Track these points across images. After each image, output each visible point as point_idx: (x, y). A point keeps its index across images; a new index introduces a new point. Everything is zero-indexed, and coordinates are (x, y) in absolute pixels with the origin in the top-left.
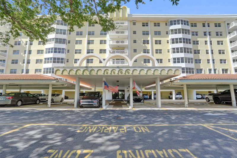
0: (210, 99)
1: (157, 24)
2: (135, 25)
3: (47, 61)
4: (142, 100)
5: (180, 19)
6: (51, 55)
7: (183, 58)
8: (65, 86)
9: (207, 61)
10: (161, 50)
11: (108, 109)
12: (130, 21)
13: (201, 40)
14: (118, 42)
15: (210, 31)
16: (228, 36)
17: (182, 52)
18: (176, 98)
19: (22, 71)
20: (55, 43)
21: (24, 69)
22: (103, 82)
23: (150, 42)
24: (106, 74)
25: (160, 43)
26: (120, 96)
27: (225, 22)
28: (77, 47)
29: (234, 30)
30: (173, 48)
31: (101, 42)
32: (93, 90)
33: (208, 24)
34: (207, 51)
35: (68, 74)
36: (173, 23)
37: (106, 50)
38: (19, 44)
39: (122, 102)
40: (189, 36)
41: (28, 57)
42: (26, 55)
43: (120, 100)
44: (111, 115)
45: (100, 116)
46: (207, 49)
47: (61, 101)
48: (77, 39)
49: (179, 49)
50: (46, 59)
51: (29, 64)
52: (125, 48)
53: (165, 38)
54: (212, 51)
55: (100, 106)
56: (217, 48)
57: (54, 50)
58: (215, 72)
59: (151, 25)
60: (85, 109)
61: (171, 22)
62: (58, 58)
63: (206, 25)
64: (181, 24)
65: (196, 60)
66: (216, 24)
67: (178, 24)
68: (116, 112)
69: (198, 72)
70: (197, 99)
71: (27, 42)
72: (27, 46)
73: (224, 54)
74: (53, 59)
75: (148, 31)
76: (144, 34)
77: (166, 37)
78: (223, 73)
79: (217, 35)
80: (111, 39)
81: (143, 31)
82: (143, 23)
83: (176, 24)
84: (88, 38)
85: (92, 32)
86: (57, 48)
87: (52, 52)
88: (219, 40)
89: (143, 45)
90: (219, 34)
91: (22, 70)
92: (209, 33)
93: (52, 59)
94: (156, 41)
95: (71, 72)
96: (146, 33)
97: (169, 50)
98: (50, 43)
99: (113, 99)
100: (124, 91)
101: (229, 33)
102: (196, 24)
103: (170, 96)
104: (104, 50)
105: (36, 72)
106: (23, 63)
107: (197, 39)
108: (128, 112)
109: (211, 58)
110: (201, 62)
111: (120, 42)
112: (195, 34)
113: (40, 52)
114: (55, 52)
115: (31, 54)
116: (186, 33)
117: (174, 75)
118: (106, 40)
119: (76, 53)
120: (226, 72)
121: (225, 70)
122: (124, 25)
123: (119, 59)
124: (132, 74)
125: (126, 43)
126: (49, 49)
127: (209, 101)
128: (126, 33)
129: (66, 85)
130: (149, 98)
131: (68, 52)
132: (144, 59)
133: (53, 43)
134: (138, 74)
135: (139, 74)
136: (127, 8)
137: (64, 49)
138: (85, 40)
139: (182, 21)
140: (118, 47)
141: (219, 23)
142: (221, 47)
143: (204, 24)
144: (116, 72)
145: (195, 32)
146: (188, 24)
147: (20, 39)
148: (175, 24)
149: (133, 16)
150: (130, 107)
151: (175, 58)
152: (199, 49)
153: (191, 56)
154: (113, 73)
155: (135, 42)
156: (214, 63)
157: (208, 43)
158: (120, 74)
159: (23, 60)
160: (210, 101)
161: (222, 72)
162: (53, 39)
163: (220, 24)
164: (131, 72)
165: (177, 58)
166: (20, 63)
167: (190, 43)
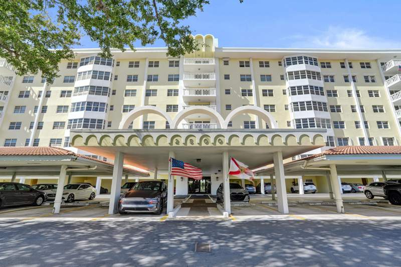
0: (373, 194)
1: (264, 64)
2: (228, 64)
3: (72, 124)
4: (247, 197)
5: (303, 56)
6: (80, 115)
7: (313, 119)
8: (94, 169)
9: (354, 125)
10: (274, 106)
11: (179, 218)
12: (219, 59)
13: (341, 89)
14: (198, 92)
15: (354, 74)
16: (385, 83)
17: (309, 109)
18: (306, 192)
19: (26, 141)
20: (89, 94)
21: (29, 139)
22: (170, 160)
23: (254, 92)
24: (174, 145)
25: (271, 95)
26: (201, 188)
27: (376, 60)
28: (128, 101)
29: (395, 73)
30: (294, 103)
31: (170, 93)
32: (152, 177)
33: (350, 63)
34: (352, 107)
35: (98, 145)
36: (292, 61)
37: (177, 106)
38: (27, 96)
39: (207, 201)
40: (320, 83)
41: (41, 117)
42: (37, 114)
43: (203, 195)
44: (184, 238)
45: (159, 238)
46: (352, 105)
47: (90, 199)
48: (128, 88)
49: (305, 103)
50: (71, 120)
51: (41, 130)
52: (211, 103)
53: (279, 86)
54: (361, 107)
55: (162, 210)
56: (369, 102)
57: (87, 105)
58: (371, 144)
59: (254, 65)
60: (130, 218)
61: (288, 59)
62: (92, 120)
63: (347, 65)
64: (305, 63)
65: (335, 123)
66: (363, 63)
67: (299, 64)
68: (197, 227)
69: (340, 144)
70: (345, 192)
71: (40, 92)
72: (41, 99)
73: (382, 113)
74: (83, 121)
75: (250, 75)
76: (242, 80)
77: (281, 85)
78: (386, 144)
79: (367, 81)
80: (186, 87)
81: (241, 75)
82: (241, 62)
83: (297, 64)
84: (147, 86)
85: (154, 75)
86: (92, 103)
87: (82, 109)
88: (371, 90)
89: (243, 98)
90: (370, 79)
91: (27, 139)
92: (353, 77)
93: (81, 122)
94: (264, 91)
95: (104, 140)
96: (246, 78)
97: (287, 106)
98: (81, 94)
99: (189, 193)
100: (209, 178)
101: (387, 78)
102: (329, 63)
103: (293, 187)
104: (174, 105)
105: (52, 144)
106: (30, 129)
107: (334, 88)
108: (222, 227)
109: (360, 120)
110: (345, 126)
111: (202, 92)
112: (329, 79)
113: (61, 109)
114: (88, 109)
115: (45, 112)
116: (314, 78)
117: (312, 145)
118: (178, 90)
119: (124, 111)
120: (391, 144)
121: (388, 139)
122: (209, 64)
123: (201, 122)
124: (229, 143)
125: (213, 94)
126: (79, 104)
127: (373, 197)
128: (213, 78)
129: (96, 167)
130: (255, 191)
131: (111, 109)
132: (245, 122)
133: (85, 94)
134: (241, 145)
135: (243, 143)
136: (213, 37)
137: (104, 103)
138: (141, 89)
139: (306, 58)
140: (199, 100)
141: (366, 62)
142: (375, 101)
143: (343, 63)
144: (196, 141)
145: (329, 77)
146: (316, 64)
147: (29, 88)
148: (295, 63)
149: (224, 51)
150: (224, 213)
151: (299, 120)
152: (338, 104)
153: (326, 115)
154: (188, 141)
155: (228, 92)
156: (367, 127)
157: (354, 93)
158: (203, 144)
159: (31, 122)
160: (375, 197)
161: (384, 143)
162: (86, 87)
163: (369, 63)
164: (226, 140)
165: (303, 119)
166: (25, 128)
167: (322, 94)
